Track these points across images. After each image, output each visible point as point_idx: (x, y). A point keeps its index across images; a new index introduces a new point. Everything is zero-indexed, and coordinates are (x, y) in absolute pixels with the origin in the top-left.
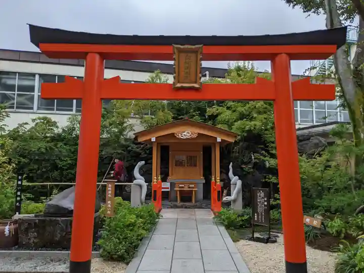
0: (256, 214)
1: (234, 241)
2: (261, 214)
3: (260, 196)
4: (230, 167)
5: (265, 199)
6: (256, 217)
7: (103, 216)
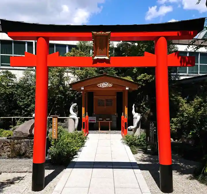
0: (148, 137)
1: (133, 154)
2: (152, 137)
3: (151, 126)
4: (133, 107)
5: (155, 128)
6: (148, 139)
7: (50, 138)
